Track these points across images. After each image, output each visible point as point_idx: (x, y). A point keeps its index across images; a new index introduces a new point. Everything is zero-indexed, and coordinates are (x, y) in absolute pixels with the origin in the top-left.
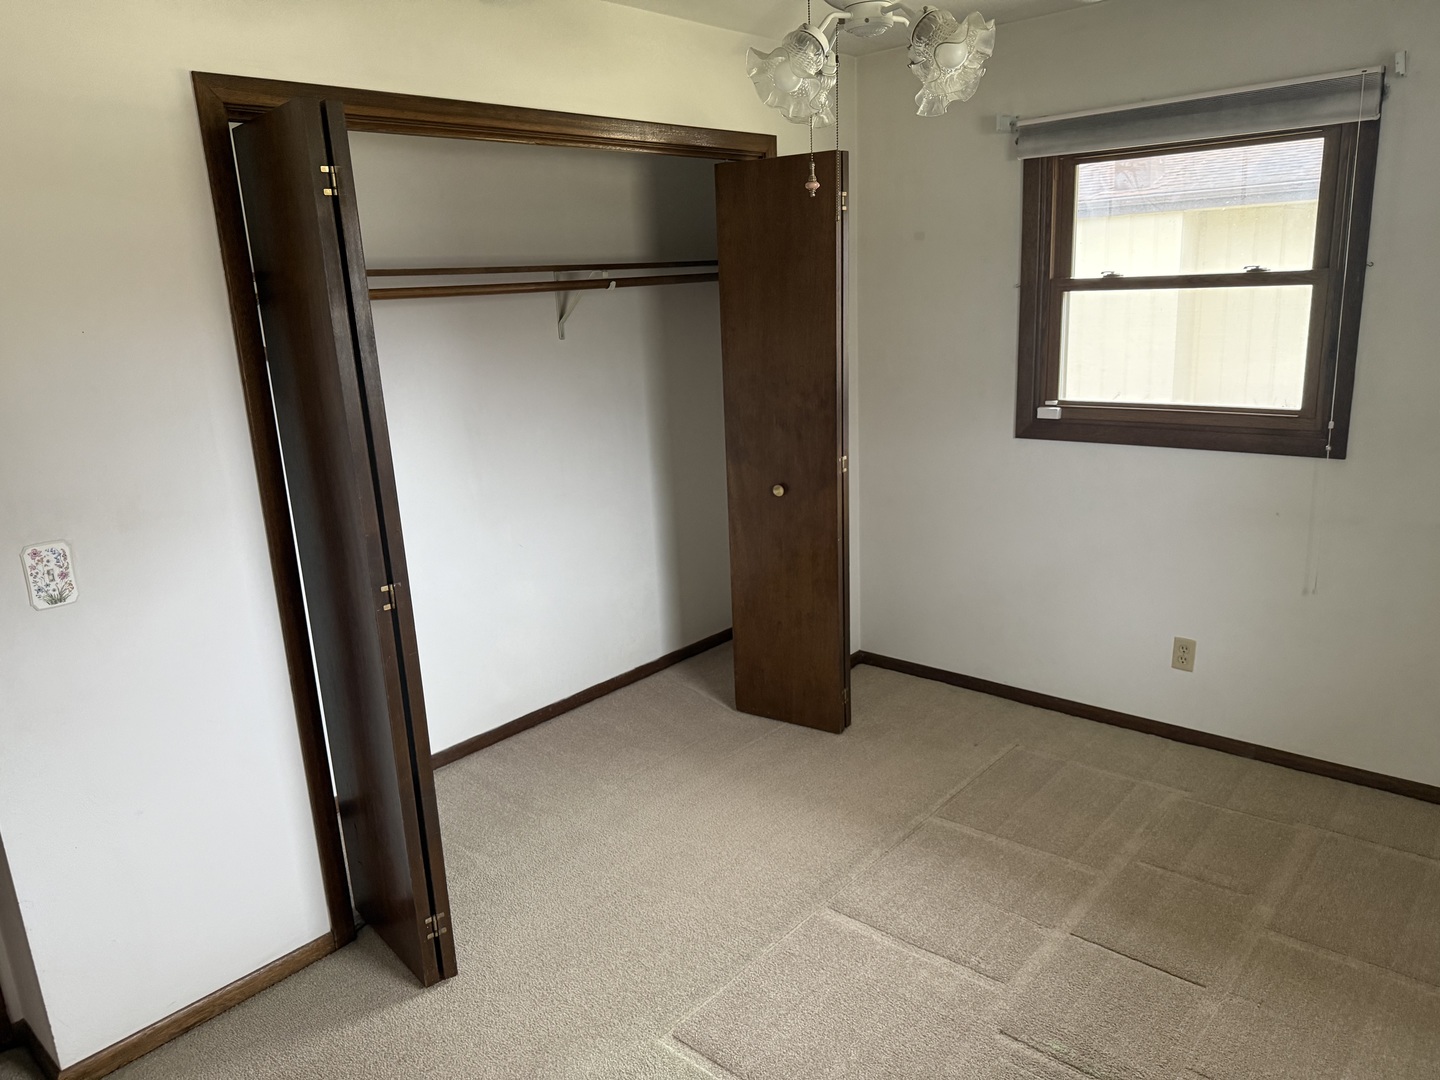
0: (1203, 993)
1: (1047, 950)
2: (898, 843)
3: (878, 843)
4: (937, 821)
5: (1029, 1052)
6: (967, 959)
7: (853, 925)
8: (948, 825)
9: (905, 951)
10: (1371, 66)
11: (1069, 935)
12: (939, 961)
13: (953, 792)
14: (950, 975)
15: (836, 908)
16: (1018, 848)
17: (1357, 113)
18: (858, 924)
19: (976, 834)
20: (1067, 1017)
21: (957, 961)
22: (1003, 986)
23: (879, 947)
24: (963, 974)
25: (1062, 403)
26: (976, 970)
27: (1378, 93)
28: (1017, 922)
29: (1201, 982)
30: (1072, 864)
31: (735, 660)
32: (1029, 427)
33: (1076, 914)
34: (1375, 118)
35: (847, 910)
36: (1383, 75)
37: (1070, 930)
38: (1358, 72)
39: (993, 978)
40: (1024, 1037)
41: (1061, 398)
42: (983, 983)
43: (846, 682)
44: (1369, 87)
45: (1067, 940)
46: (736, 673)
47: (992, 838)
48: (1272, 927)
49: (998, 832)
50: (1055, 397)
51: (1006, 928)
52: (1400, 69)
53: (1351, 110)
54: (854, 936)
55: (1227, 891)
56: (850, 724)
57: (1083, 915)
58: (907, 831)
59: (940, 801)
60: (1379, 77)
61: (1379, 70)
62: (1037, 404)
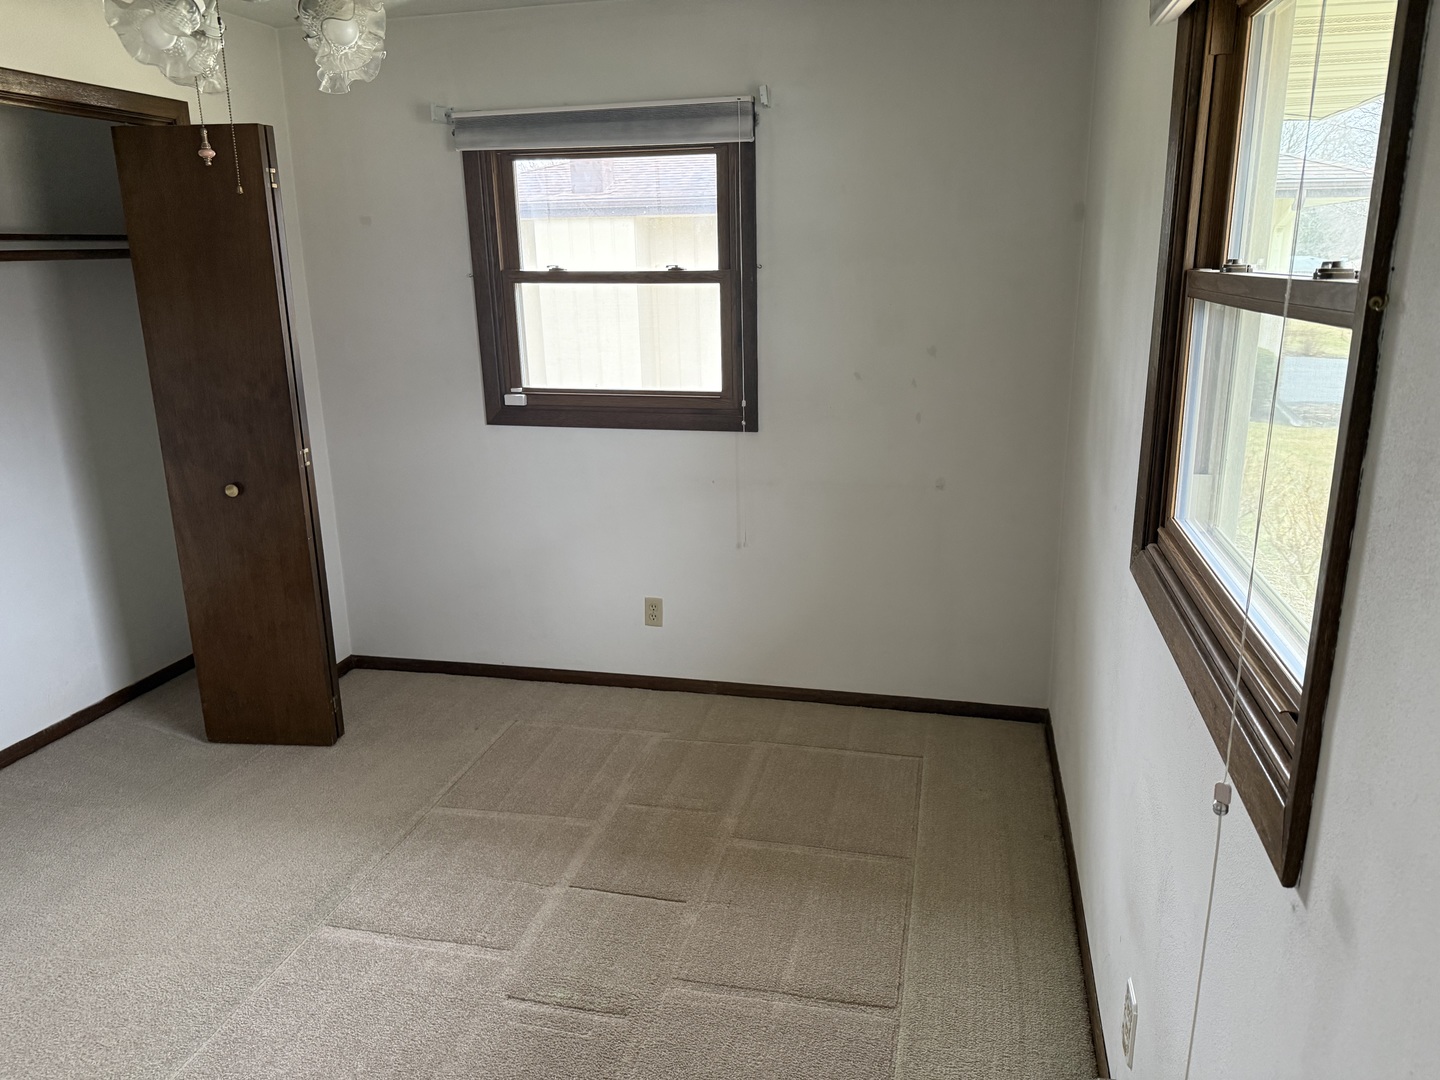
0: (684, 908)
1: (548, 909)
2: (399, 843)
3: (378, 847)
4: (440, 811)
5: (535, 1008)
6: (473, 938)
7: (355, 936)
8: (449, 812)
9: (410, 946)
10: (745, 95)
11: (567, 888)
12: (444, 947)
13: (454, 778)
14: (457, 957)
15: (335, 925)
16: (519, 817)
17: (736, 135)
18: (359, 933)
19: (478, 815)
20: (569, 965)
21: (464, 942)
22: (509, 953)
23: (382, 950)
24: (469, 952)
25: (527, 391)
26: (484, 945)
27: (751, 118)
28: (520, 889)
29: (682, 898)
30: (569, 821)
31: (201, 686)
32: (499, 414)
33: (576, 865)
34: (751, 140)
35: (345, 923)
36: (753, 104)
37: (569, 884)
38: (734, 99)
39: (499, 948)
40: (531, 995)
41: (525, 385)
42: (490, 956)
43: (334, 690)
44: (744, 113)
45: (567, 893)
46: (203, 702)
47: (494, 815)
48: (736, 835)
49: (499, 808)
50: (519, 384)
51: (510, 897)
52: (764, 100)
53: (733, 131)
54: (355, 947)
55: (700, 813)
56: (343, 733)
57: (580, 866)
58: (408, 828)
59: (442, 791)
60: (750, 105)
61: (749, 99)
62: (503, 390)
